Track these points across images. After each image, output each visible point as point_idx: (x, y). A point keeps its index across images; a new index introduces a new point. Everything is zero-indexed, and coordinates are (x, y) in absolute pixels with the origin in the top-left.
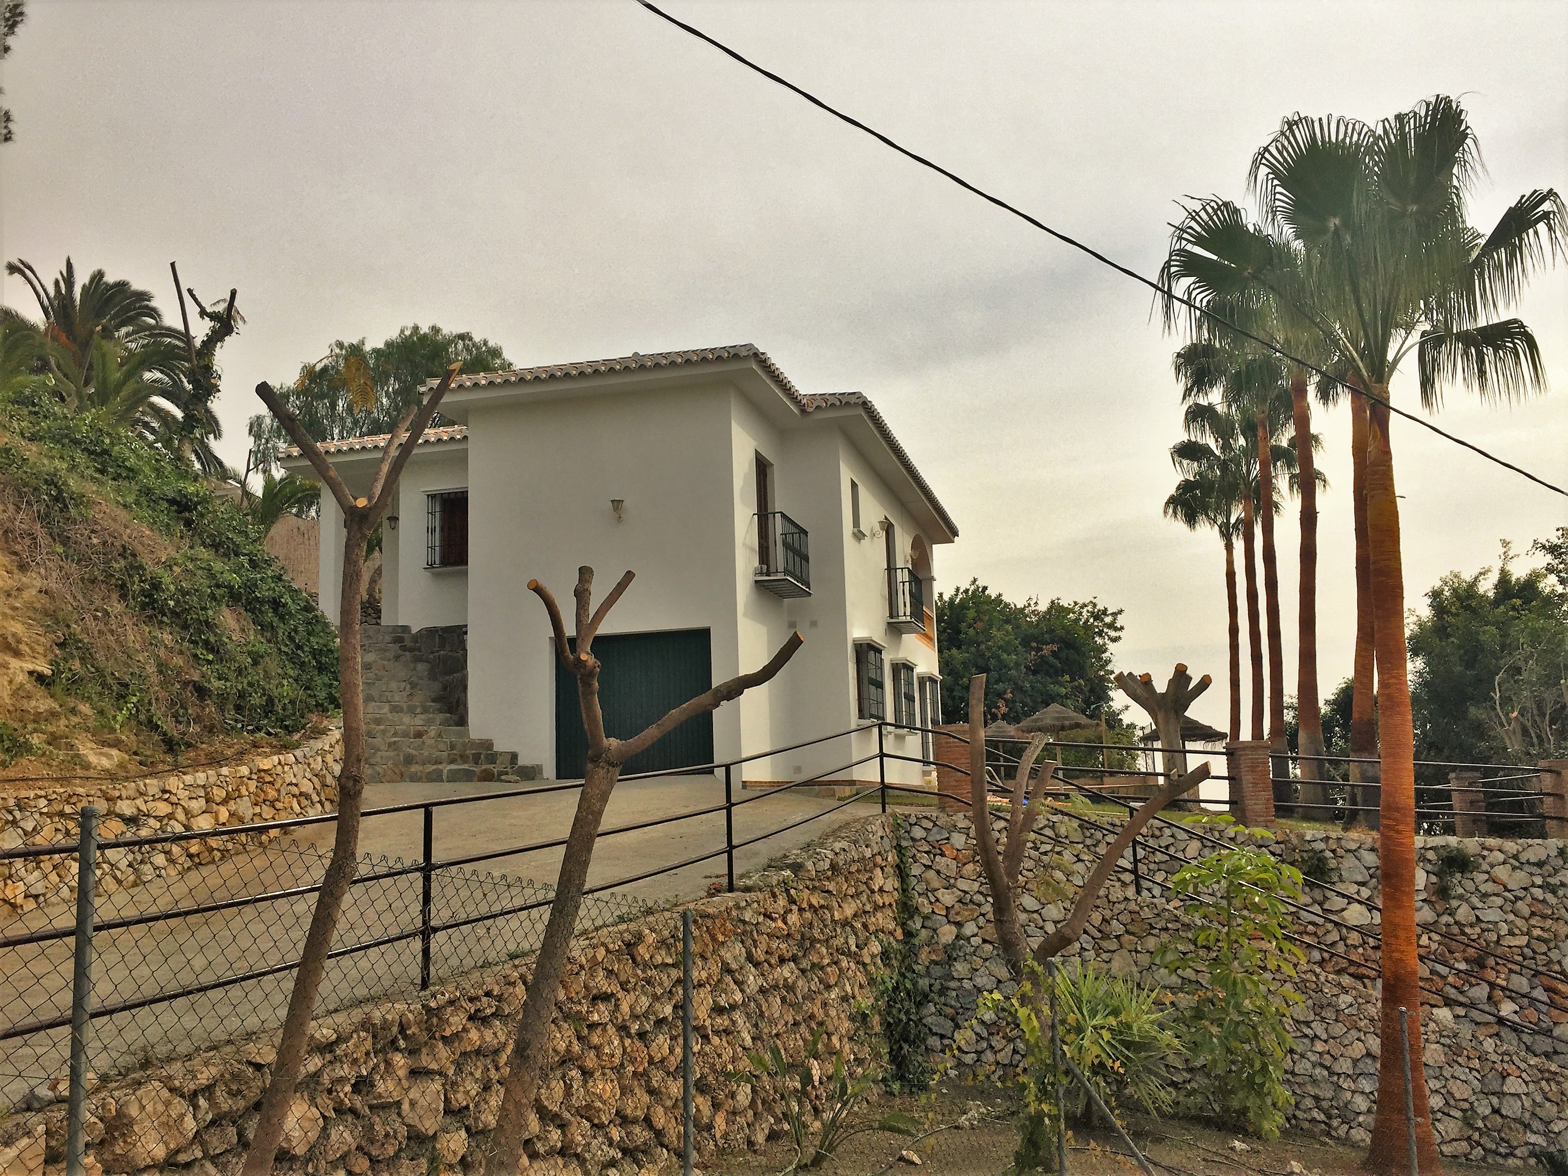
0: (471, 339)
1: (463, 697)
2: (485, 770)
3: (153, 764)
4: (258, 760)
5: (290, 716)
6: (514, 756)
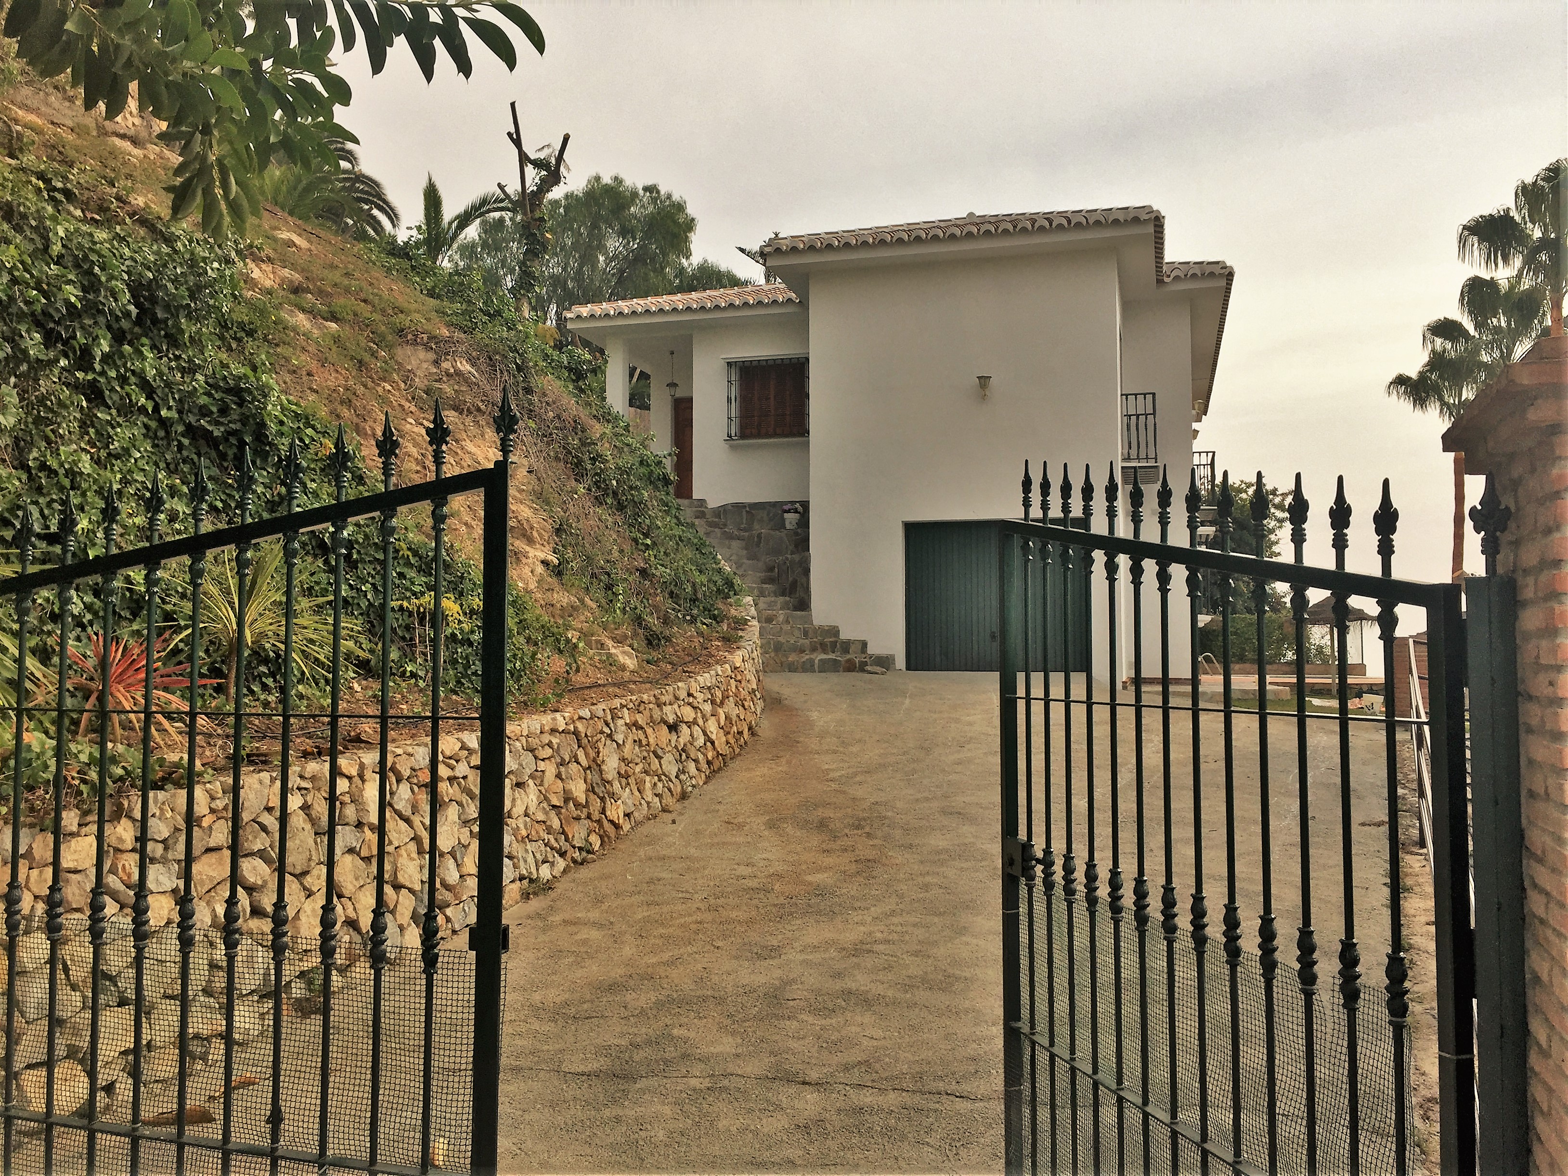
0: (658, 192)
1: (804, 580)
2: (849, 661)
3: (656, 663)
4: (729, 657)
5: (712, 605)
6: (864, 644)
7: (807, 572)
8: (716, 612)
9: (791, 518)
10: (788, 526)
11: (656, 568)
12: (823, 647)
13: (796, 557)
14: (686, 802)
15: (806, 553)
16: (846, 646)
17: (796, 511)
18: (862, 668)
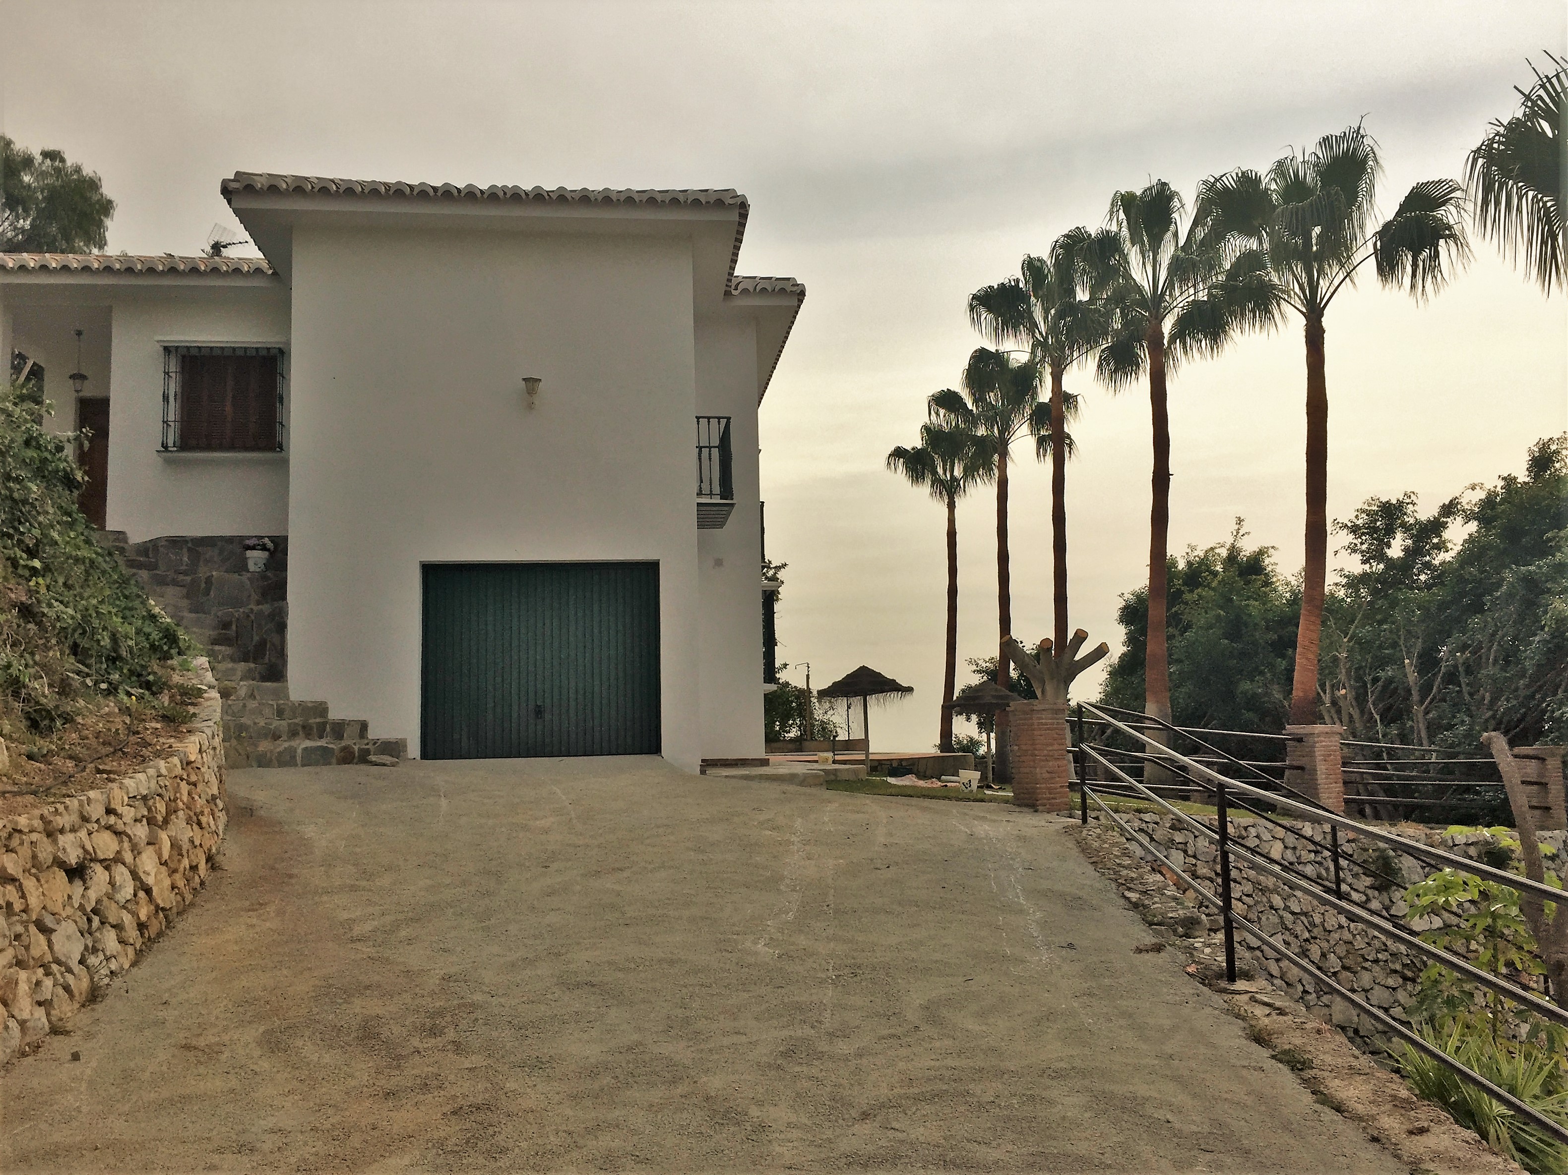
1: (276, 639)
2: (345, 749)
3: (46, 758)
4: (177, 745)
5: (144, 667)
6: (364, 726)
7: (282, 628)
8: (151, 678)
9: (256, 559)
10: (252, 567)
11: (50, 606)
12: (307, 731)
13: (266, 608)
14: (99, 1007)
15: (281, 603)
16: (338, 729)
17: (264, 548)
18: (363, 758)
